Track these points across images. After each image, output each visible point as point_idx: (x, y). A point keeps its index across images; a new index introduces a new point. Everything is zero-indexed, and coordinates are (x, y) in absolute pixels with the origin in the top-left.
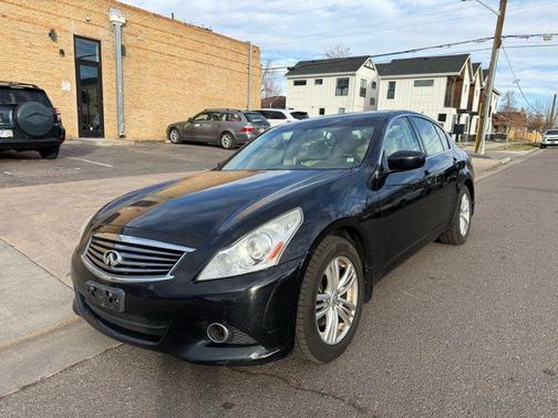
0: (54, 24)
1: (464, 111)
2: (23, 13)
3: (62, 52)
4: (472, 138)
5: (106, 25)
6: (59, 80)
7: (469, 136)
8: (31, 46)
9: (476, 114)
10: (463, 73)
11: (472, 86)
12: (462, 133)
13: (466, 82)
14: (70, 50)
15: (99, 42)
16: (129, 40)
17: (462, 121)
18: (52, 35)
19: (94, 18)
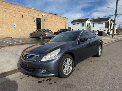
0: (33, 16)
1: (109, 29)
2: (29, 15)
3: (34, 21)
4: (111, 35)
5: (42, 16)
6: (34, 26)
7: (111, 34)
8: (30, 20)
9: (112, 29)
10: (109, 21)
11: (111, 24)
12: (109, 33)
13: (110, 23)
14: (36, 20)
15: (40, 19)
16: (45, 18)
17: (109, 31)
18: (33, 18)
19: (40, 15)
